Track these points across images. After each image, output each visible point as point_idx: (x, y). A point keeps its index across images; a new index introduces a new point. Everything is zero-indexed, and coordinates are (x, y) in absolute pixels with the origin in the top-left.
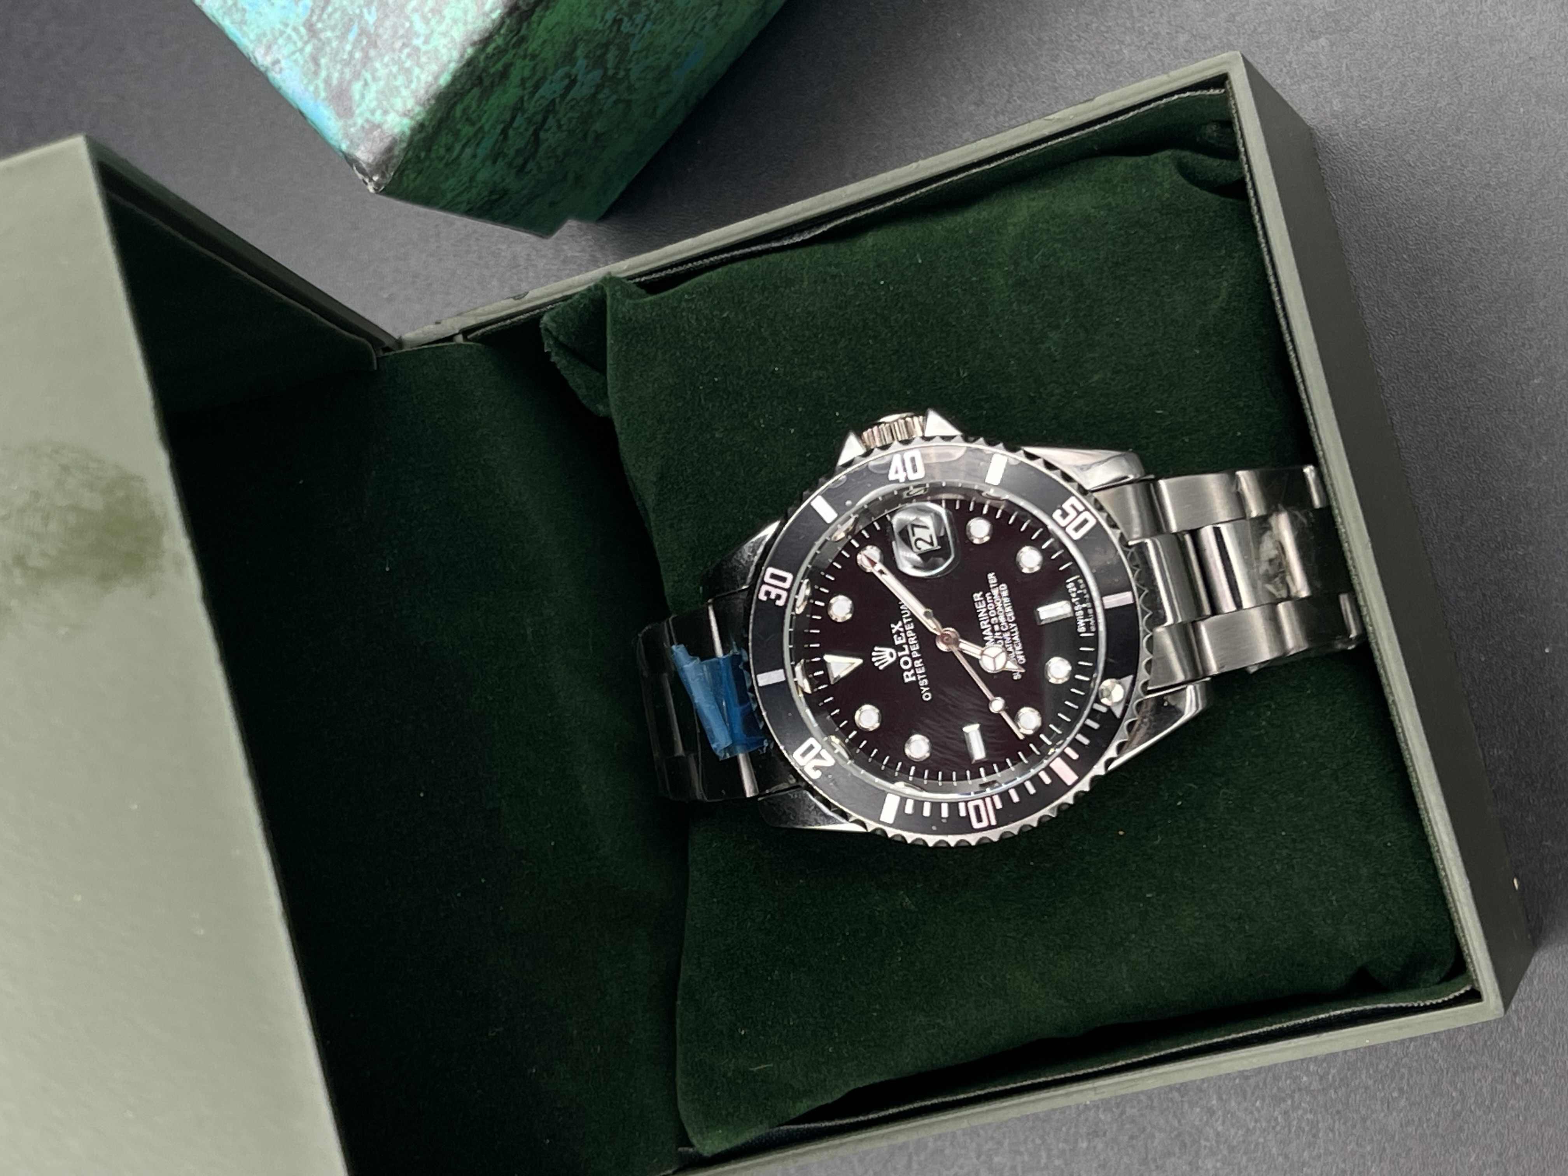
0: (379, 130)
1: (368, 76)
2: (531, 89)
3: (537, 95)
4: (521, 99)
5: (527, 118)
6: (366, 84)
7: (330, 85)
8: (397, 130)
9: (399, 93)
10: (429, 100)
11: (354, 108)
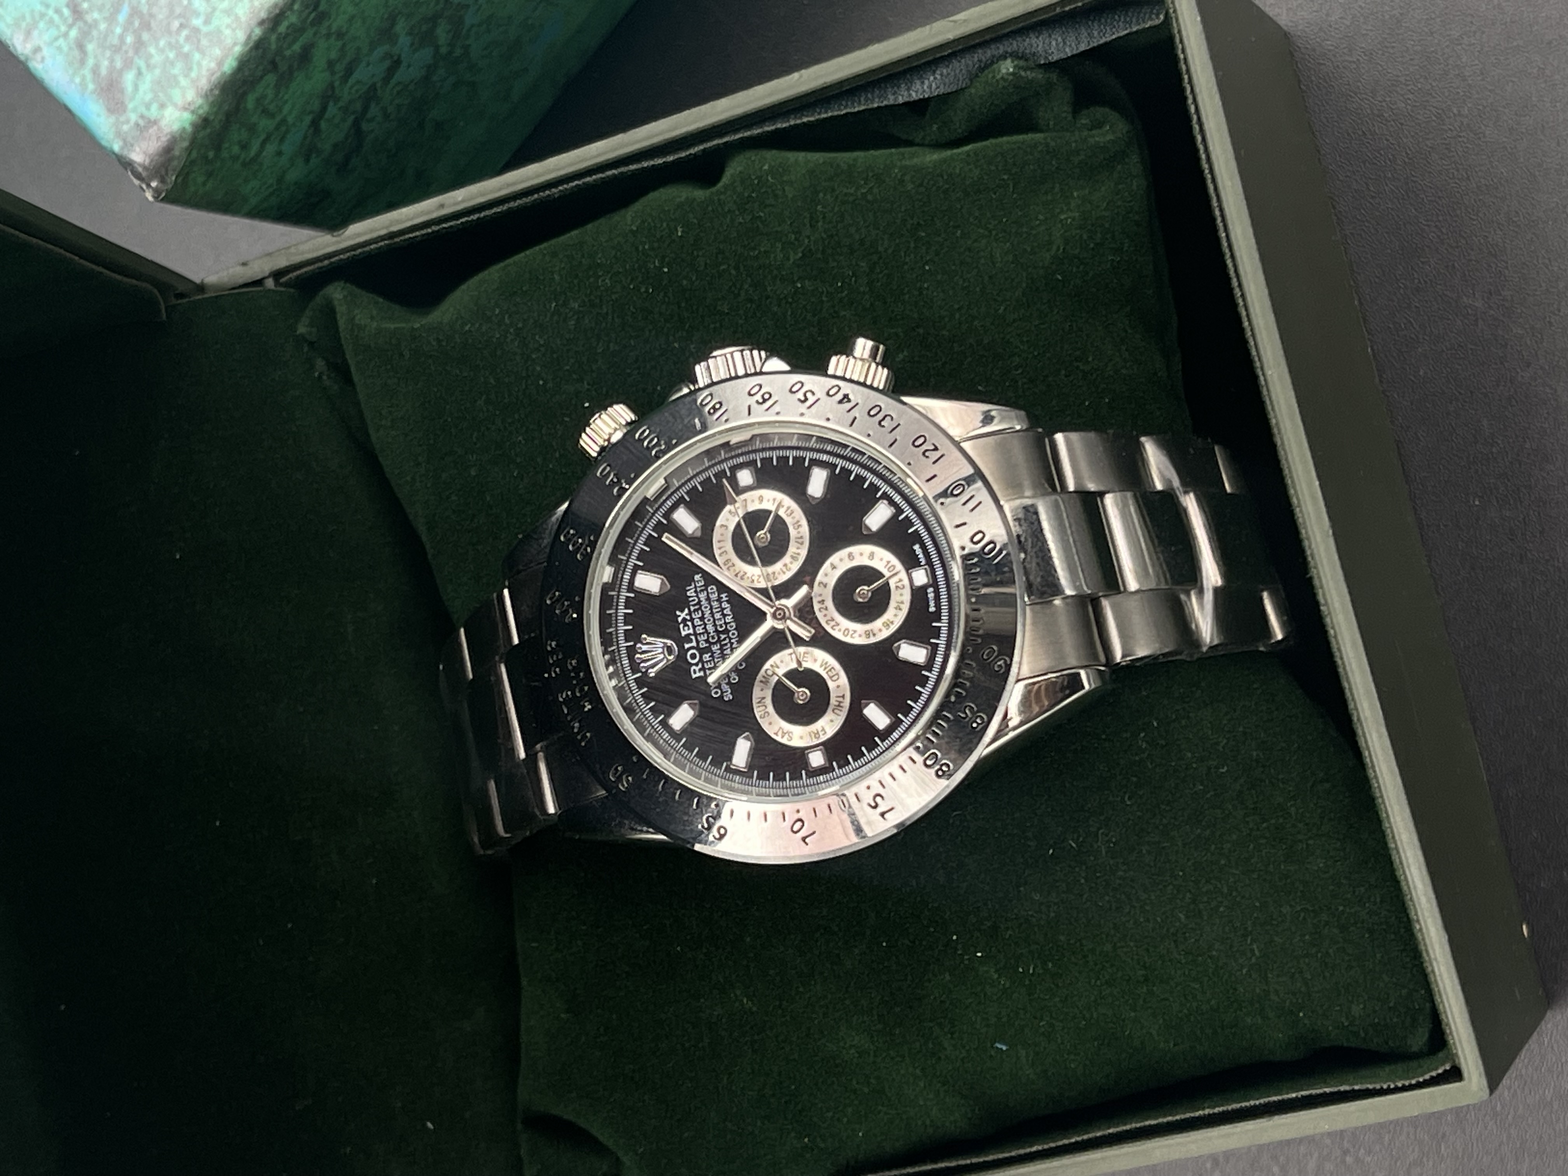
0: (155, 128)
1: (142, 64)
2: (341, 74)
3: (351, 81)
4: (331, 86)
5: (340, 109)
6: (140, 73)
7: (99, 75)
8: (176, 127)
9: (177, 83)
10: (212, 90)
11: (127, 103)
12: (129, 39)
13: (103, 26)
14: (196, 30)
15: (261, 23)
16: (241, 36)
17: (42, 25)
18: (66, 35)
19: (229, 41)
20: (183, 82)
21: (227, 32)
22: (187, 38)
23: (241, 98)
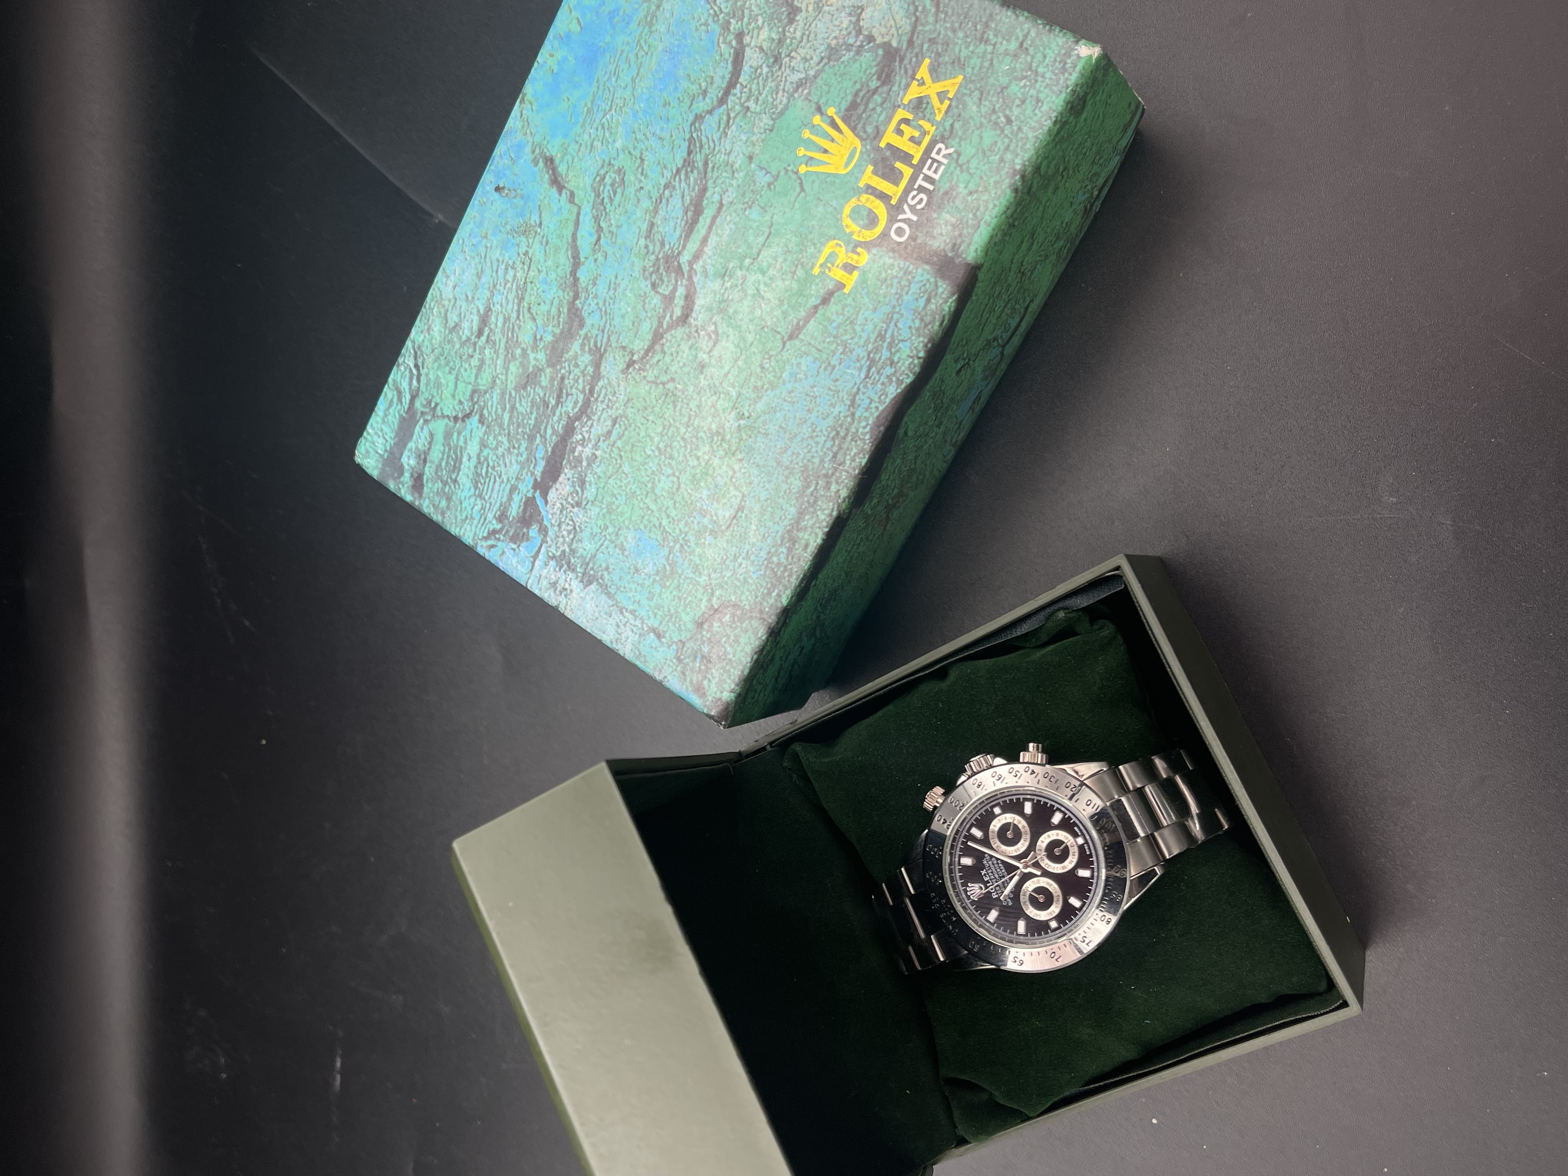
12: (703, 667)
13: (691, 664)
14: (730, 660)
15: (756, 653)
16: (749, 659)
17: (665, 667)
18: (676, 670)
19: (745, 662)
20: (729, 681)
21: (743, 659)
22: (727, 664)
23: (752, 681)
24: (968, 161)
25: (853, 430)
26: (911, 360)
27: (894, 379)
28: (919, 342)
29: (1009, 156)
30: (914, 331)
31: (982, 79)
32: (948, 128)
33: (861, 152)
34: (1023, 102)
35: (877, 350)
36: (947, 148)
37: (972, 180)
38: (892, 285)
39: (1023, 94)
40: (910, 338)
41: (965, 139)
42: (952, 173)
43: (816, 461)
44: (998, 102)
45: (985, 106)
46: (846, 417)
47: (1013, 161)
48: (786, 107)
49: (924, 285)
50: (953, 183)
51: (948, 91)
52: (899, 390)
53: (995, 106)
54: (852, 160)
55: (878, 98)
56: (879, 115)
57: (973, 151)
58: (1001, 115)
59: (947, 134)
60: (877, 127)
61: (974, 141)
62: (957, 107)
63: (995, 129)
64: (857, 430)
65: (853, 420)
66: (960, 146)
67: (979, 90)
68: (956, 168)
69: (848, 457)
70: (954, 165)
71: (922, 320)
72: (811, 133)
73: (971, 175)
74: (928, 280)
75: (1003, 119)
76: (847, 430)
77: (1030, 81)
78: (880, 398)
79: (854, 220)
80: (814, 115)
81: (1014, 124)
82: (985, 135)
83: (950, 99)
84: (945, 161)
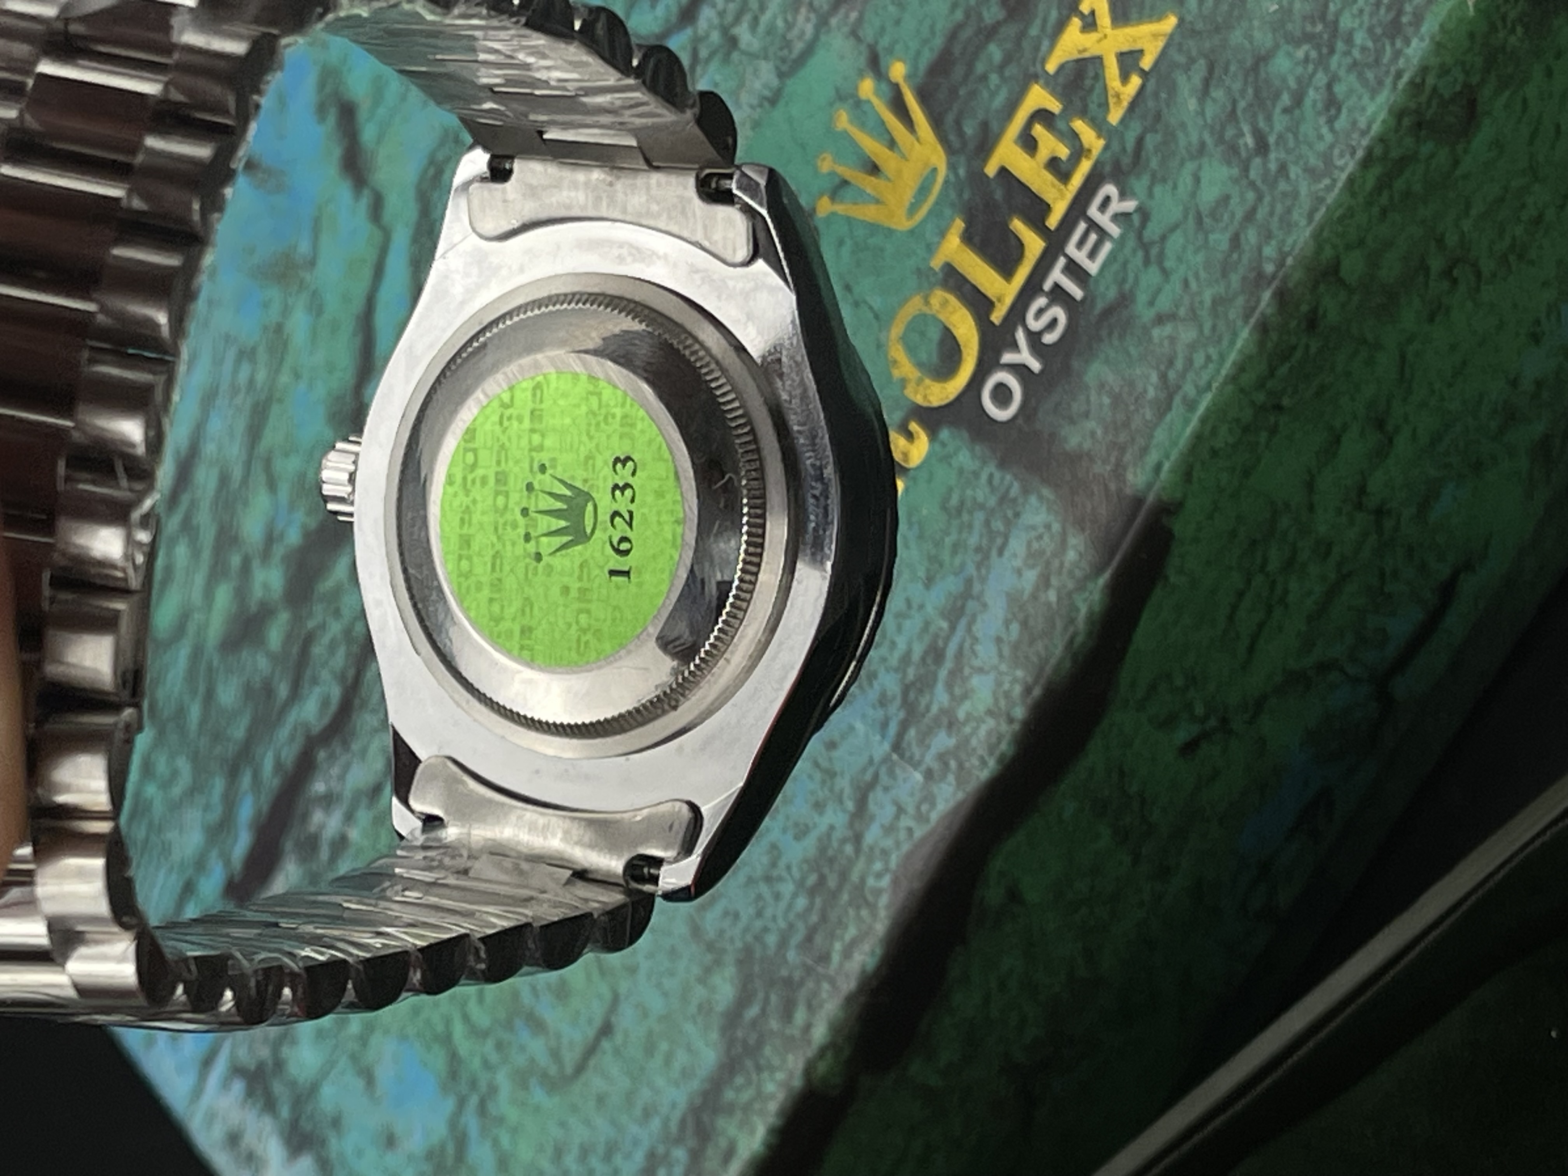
24: (1164, 238)
25: (855, 877)
26: (991, 723)
27: (953, 764)
28: (1015, 681)
29: (1251, 236)
30: (1006, 651)
31: (1217, 29)
32: (1130, 144)
33: (946, 182)
34: (1298, 99)
35: (925, 683)
36: (1123, 196)
37: (1167, 287)
38: (970, 526)
39: (1299, 80)
40: (995, 668)
41: (1164, 180)
42: (1125, 264)
43: (772, 940)
44: (1243, 92)
45: (1214, 100)
46: (844, 841)
47: (1260, 250)
48: (809, 51)
49: (1040, 537)
50: (1127, 287)
51: (1141, 52)
52: (960, 796)
53: (1234, 103)
54: (925, 201)
55: (995, 51)
56: (993, 94)
57: (1176, 213)
58: (1246, 128)
59: (1126, 161)
60: (985, 126)
61: (1181, 188)
62: (1156, 95)
63: (1229, 163)
64: (863, 880)
65: (858, 850)
66: (1151, 195)
67: (1206, 56)
68: (1134, 251)
69: (838, 946)
70: (1131, 243)
71: (1024, 624)
72: (851, 122)
73: (1166, 274)
74: (1048, 527)
75: (1249, 140)
76: (844, 876)
77: (1318, 47)
78: (918, 808)
79: (911, 350)
80: (861, 75)
81: (1272, 156)
82: (1205, 176)
83: (1144, 74)
84: (1114, 230)
